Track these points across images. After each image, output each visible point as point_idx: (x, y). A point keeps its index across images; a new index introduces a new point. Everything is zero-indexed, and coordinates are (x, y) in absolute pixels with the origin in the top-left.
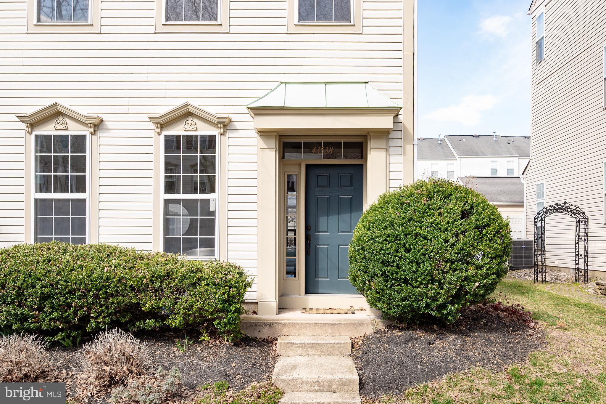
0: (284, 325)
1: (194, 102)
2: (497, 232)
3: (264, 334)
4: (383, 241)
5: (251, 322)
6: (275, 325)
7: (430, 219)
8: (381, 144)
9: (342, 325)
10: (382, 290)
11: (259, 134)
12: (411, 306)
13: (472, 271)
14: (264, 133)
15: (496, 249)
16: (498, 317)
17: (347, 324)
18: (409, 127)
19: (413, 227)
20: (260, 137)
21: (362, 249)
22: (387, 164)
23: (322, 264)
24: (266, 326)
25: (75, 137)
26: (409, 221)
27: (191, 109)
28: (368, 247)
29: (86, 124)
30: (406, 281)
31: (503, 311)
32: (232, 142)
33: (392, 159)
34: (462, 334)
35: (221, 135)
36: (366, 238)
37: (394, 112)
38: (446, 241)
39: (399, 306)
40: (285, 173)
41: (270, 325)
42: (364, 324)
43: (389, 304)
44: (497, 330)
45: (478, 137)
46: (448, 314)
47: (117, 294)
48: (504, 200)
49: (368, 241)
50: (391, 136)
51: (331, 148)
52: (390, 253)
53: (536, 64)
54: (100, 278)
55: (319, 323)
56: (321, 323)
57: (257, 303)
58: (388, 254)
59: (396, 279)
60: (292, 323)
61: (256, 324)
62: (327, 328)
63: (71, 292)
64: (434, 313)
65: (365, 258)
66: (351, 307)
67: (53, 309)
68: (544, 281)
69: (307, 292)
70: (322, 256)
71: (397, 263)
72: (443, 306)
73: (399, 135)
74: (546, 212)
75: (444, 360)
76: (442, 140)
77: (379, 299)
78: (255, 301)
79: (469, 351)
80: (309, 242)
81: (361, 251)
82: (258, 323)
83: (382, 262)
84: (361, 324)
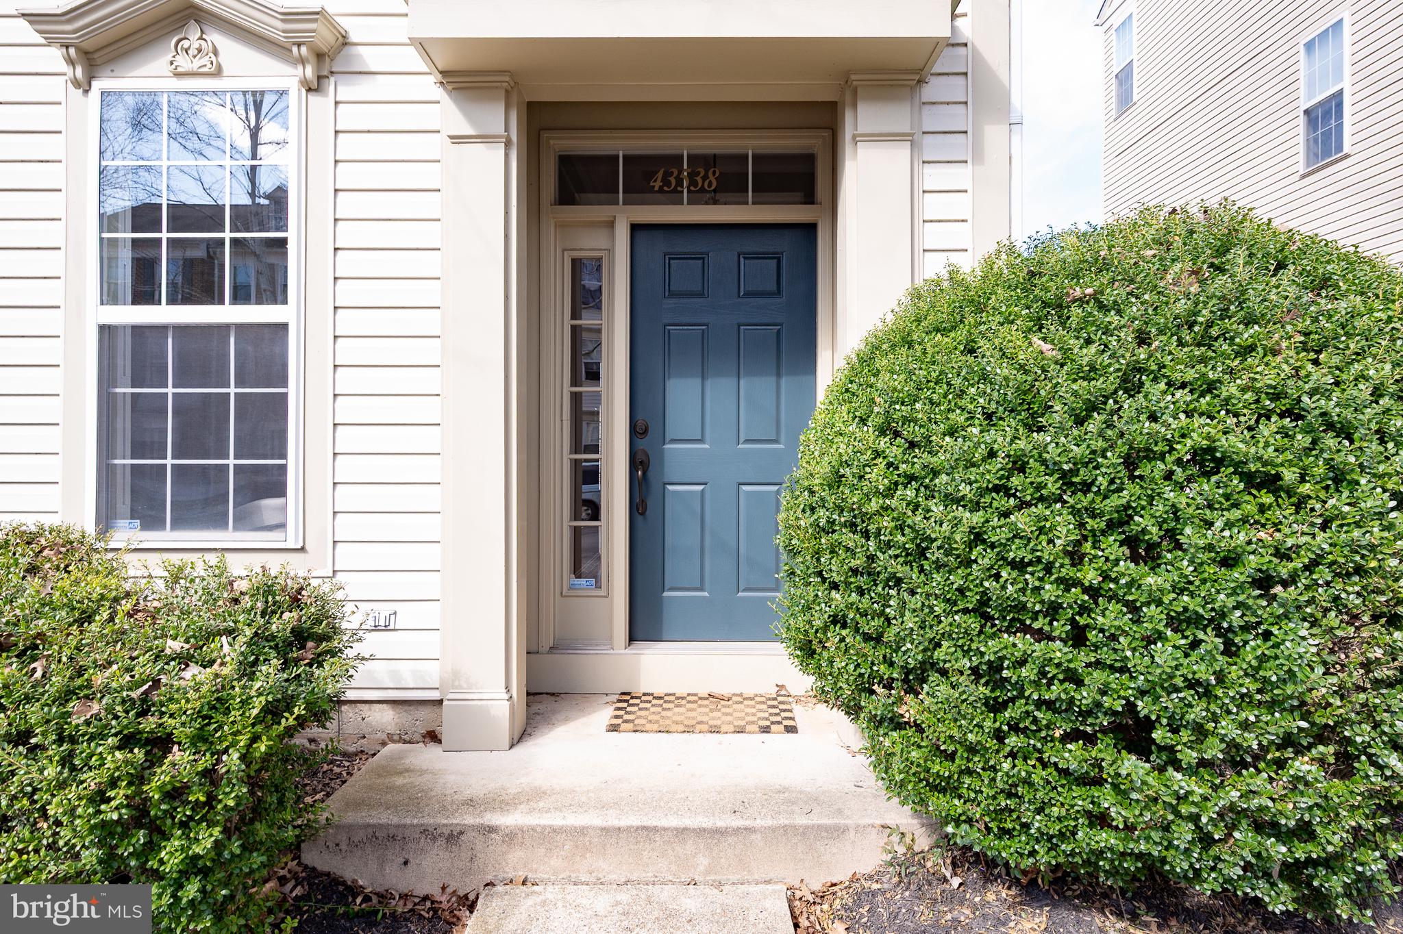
0: (511, 837)
3: (426, 874)
4: (983, 492)
5: (369, 825)
6: (470, 835)
8: (894, 117)
9: (753, 837)
11: (445, 89)
14: (463, 80)
17: (774, 829)
18: (994, 54)
20: (451, 97)
21: (852, 526)
24: (434, 839)
28: (886, 522)
32: (349, 117)
33: (933, 177)
35: (309, 90)
36: (877, 476)
40: (566, 253)
41: (449, 836)
42: (844, 830)
49: (890, 492)
50: (928, 94)
51: (714, 173)
52: (1030, 563)
53: (1114, 117)
55: (655, 829)
56: (665, 829)
57: (442, 700)
58: (1019, 566)
60: (544, 828)
61: (392, 831)
62: (690, 847)
66: (781, 687)
69: (633, 637)
71: (1073, 621)
73: (956, 89)
78: (435, 695)
80: (644, 473)
81: (848, 538)
82: (398, 826)
83: (981, 610)
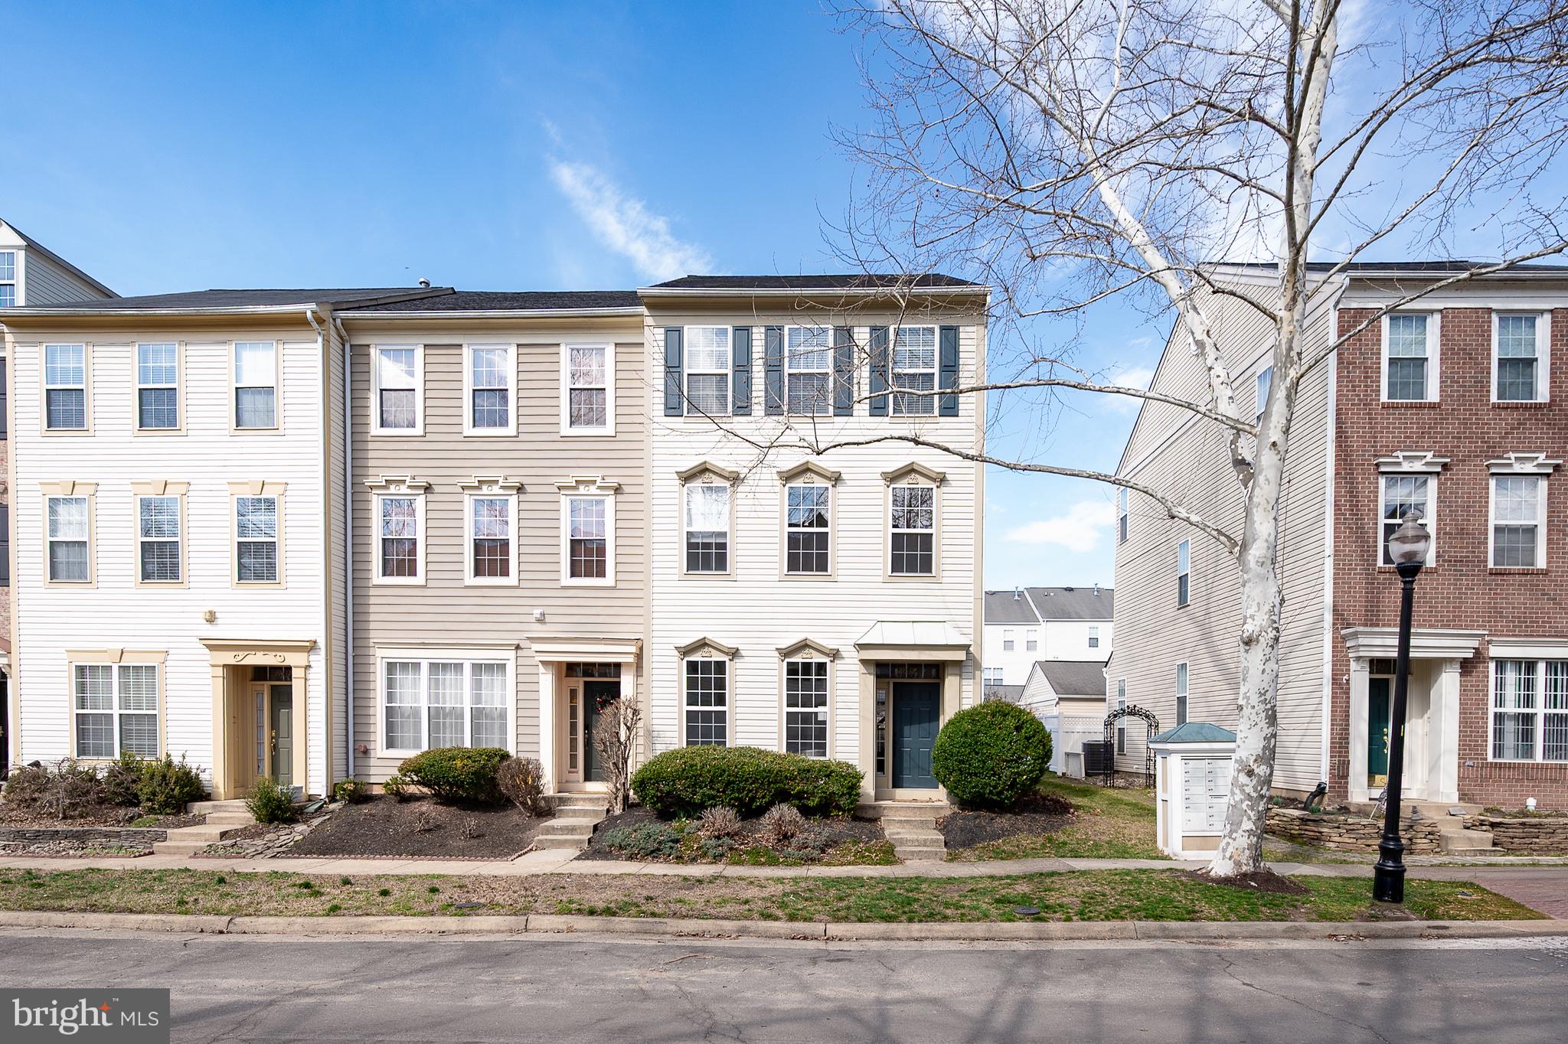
0: (881, 809)
1: (811, 637)
2: (1041, 741)
3: (870, 814)
4: (959, 746)
5: (862, 806)
7: (993, 732)
8: (956, 671)
9: (926, 809)
10: (959, 781)
11: (860, 663)
12: (979, 792)
13: (1022, 767)
14: (864, 662)
15: (1039, 753)
16: (1044, 804)
17: (930, 809)
18: (978, 657)
19: (982, 737)
20: (862, 666)
21: (943, 752)
22: (960, 686)
23: (906, 764)
24: (871, 809)
25: (716, 663)
26: (978, 733)
27: (808, 643)
28: (948, 751)
29: (727, 654)
30: (975, 774)
31: (1049, 801)
32: (839, 668)
33: (964, 682)
34: (1016, 814)
35: (831, 662)
36: (946, 744)
37: (966, 647)
38: (1004, 748)
39: (970, 792)
40: (876, 690)
41: (874, 808)
43: (963, 791)
44: (1041, 812)
45: (1071, 590)
46: (1005, 798)
47: (775, 782)
48: (1090, 692)
49: (948, 747)
50: (963, 664)
51: (914, 669)
54: (764, 771)
57: (865, 793)
58: (963, 756)
59: (969, 774)
60: (887, 808)
61: (866, 807)
63: (747, 780)
64: (995, 798)
65: (946, 759)
66: (930, 798)
67: (733, 791)
68: (1113, 787)
69: (894, 786)
70: (906, 757)
71: (969, 762)
72: (1001, 793)
73: (970, 663)
74: (1115, 716)
75: (1002, 829)
76: (1021, 594)
77: (956, 788)
78: (864, 791)
79: (1020, 824)
80: (895, 745)
83: (959, 762)
84: (942, 808)
